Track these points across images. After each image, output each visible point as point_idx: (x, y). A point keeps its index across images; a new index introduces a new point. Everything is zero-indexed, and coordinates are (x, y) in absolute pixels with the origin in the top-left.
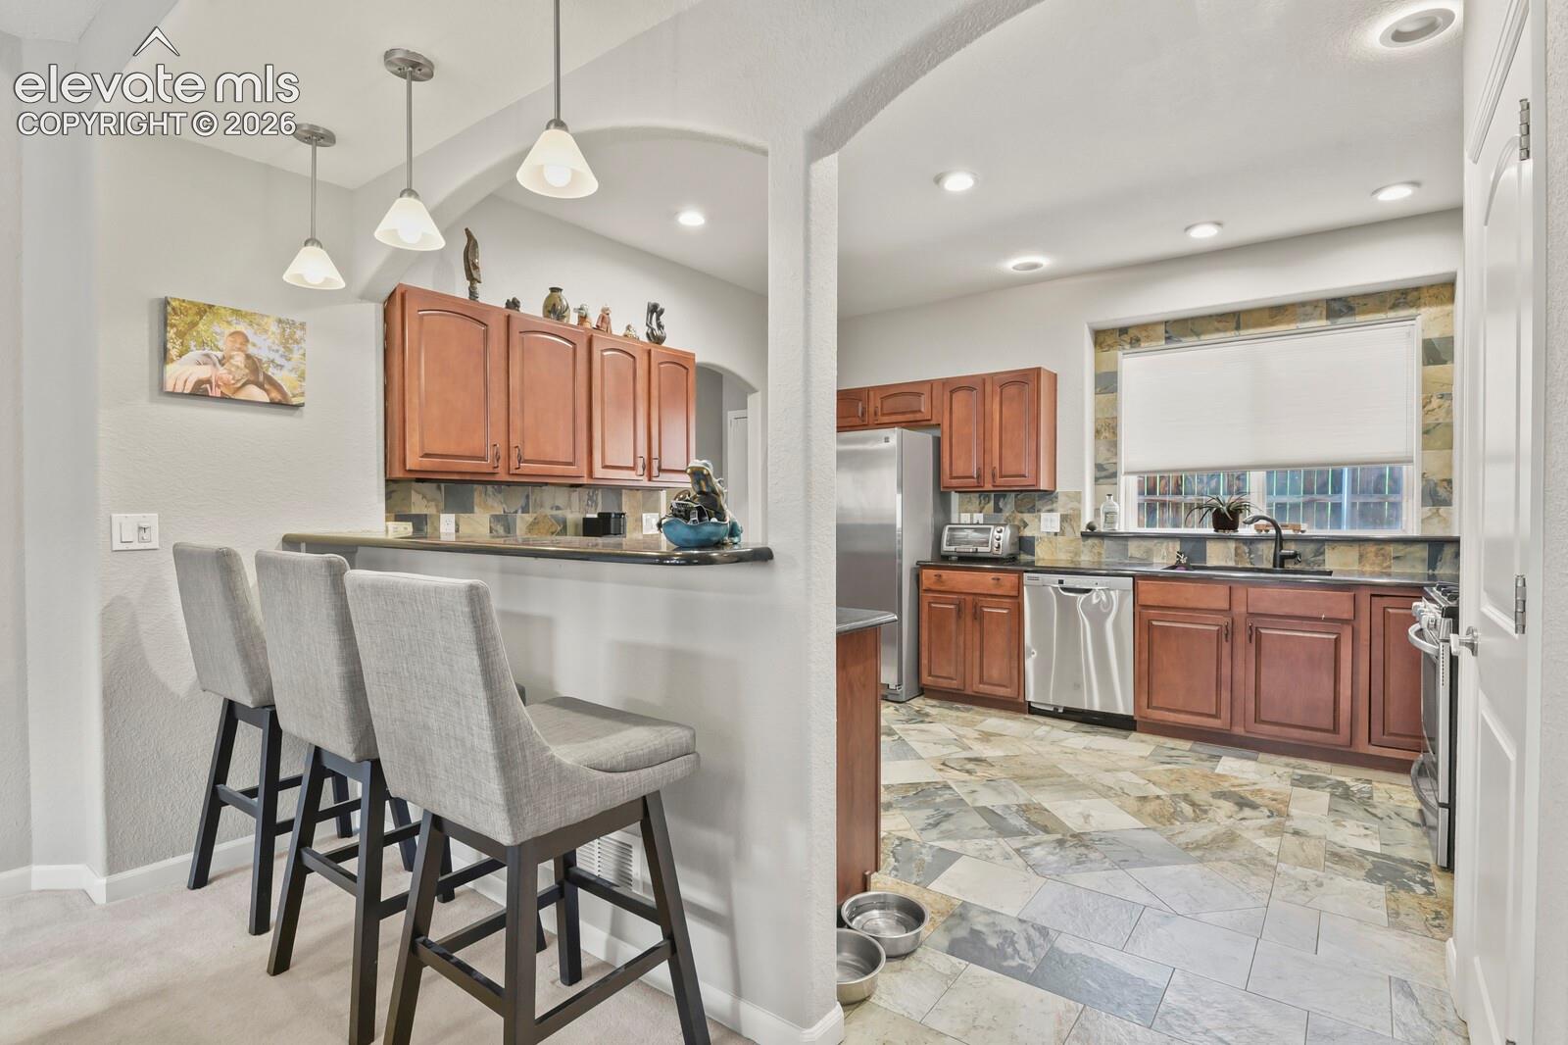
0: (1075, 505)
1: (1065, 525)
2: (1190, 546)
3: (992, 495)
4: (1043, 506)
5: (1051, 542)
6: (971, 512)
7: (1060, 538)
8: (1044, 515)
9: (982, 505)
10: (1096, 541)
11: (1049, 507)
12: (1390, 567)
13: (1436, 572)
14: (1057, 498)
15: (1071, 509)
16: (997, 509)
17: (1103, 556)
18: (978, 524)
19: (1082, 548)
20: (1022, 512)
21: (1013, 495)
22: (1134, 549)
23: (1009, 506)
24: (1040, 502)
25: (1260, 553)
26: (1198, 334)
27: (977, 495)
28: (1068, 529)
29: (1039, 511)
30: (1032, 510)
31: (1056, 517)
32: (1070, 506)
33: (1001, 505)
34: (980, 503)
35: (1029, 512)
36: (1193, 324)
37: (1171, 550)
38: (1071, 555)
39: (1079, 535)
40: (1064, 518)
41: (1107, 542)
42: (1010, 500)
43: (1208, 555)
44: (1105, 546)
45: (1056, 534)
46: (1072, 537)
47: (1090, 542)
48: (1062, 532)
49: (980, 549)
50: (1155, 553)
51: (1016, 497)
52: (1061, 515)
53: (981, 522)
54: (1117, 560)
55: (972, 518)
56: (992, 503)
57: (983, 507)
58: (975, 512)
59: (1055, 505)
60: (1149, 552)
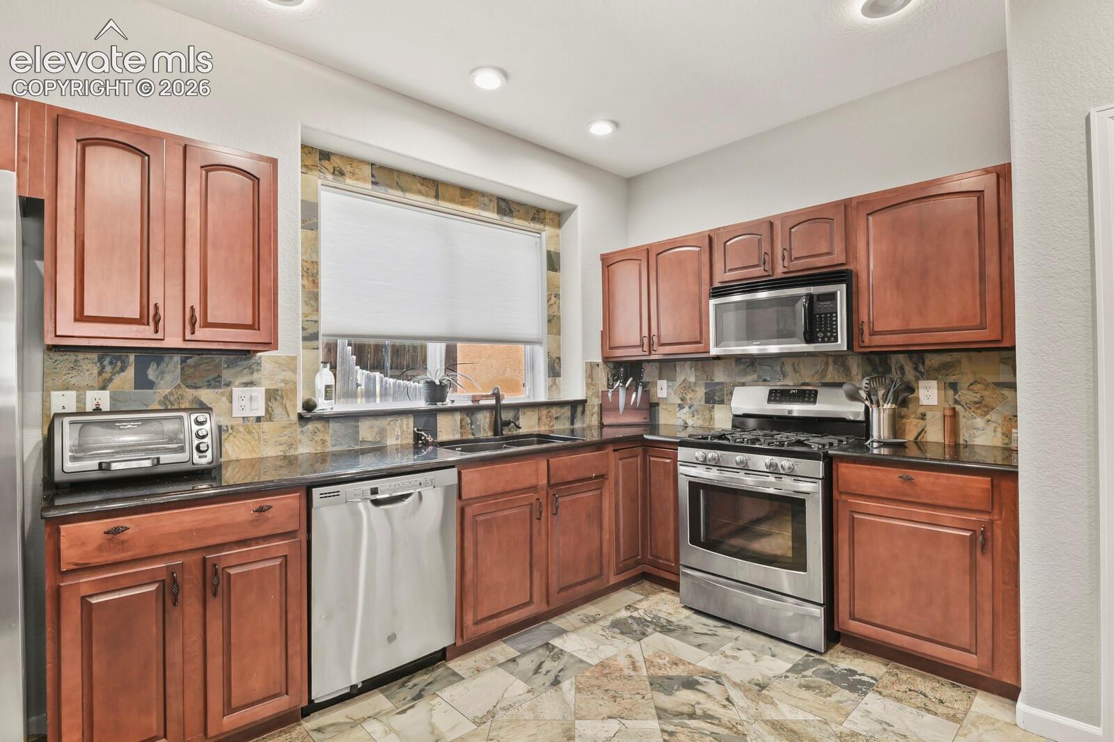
0: (288, 375)
1: (274, 404)
2: (423, 420)
3: (132, 357)
4: (236, 375)
5: (250, 432)
6: (81, 390)
7: (265, 425)
8: (237, 391)
9: (106, 376)
10: (319, 425)
11: (246, 379)
12: (553, 426)
13: (574, 427)
14: (259, 364)
15: (282, 381)
16: (143, 382)
17: (329, 444)
18: (97, 411)
19: (300, 437)
20: (196, 388)
21: (177, 358)
22: (366, 431)
23: (168, 377)
24: (231, 371)
25: (478, 423)
26: (403, 190)
27: (95, 356)
28: (278, 410)
29: (228, 385)
30: (216, 382)
31: (259, 393)
32: (281, 377)
33: (151, 374)
34: (100, 373)
35: (209, 386)
36: (398, 177)
37: (405, 427)
38: (281, 448)
39: (294, 418)
40: (271, 395)
41: (333, 425)
42: (171, 366)
43: (438, 430)
44: (331, 431)
45: (259, 419)
46: (284, 422)
47: (310, 426)
48: (269, 416)
49: (165, 458)
50: (388, 433)
51: (183, 361)
52: (266, 389)
53: (106, 406)
54: (345, 448)
55: (81, 400)
56: (130, 372)
57: (110, 380)
58: (92, 388)
59: (255, 376)
60: (382, 432)
